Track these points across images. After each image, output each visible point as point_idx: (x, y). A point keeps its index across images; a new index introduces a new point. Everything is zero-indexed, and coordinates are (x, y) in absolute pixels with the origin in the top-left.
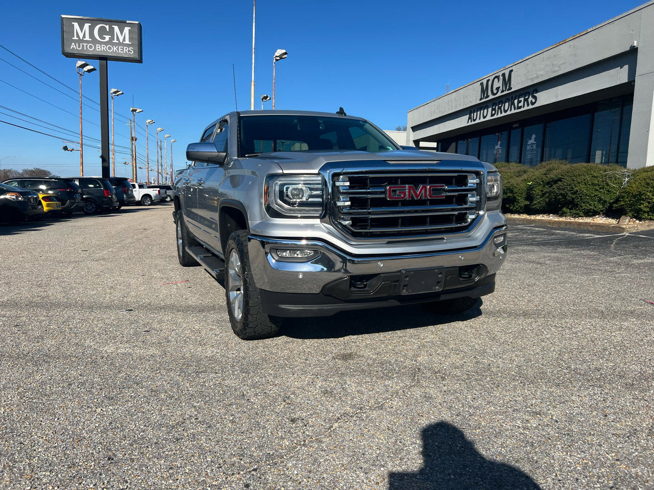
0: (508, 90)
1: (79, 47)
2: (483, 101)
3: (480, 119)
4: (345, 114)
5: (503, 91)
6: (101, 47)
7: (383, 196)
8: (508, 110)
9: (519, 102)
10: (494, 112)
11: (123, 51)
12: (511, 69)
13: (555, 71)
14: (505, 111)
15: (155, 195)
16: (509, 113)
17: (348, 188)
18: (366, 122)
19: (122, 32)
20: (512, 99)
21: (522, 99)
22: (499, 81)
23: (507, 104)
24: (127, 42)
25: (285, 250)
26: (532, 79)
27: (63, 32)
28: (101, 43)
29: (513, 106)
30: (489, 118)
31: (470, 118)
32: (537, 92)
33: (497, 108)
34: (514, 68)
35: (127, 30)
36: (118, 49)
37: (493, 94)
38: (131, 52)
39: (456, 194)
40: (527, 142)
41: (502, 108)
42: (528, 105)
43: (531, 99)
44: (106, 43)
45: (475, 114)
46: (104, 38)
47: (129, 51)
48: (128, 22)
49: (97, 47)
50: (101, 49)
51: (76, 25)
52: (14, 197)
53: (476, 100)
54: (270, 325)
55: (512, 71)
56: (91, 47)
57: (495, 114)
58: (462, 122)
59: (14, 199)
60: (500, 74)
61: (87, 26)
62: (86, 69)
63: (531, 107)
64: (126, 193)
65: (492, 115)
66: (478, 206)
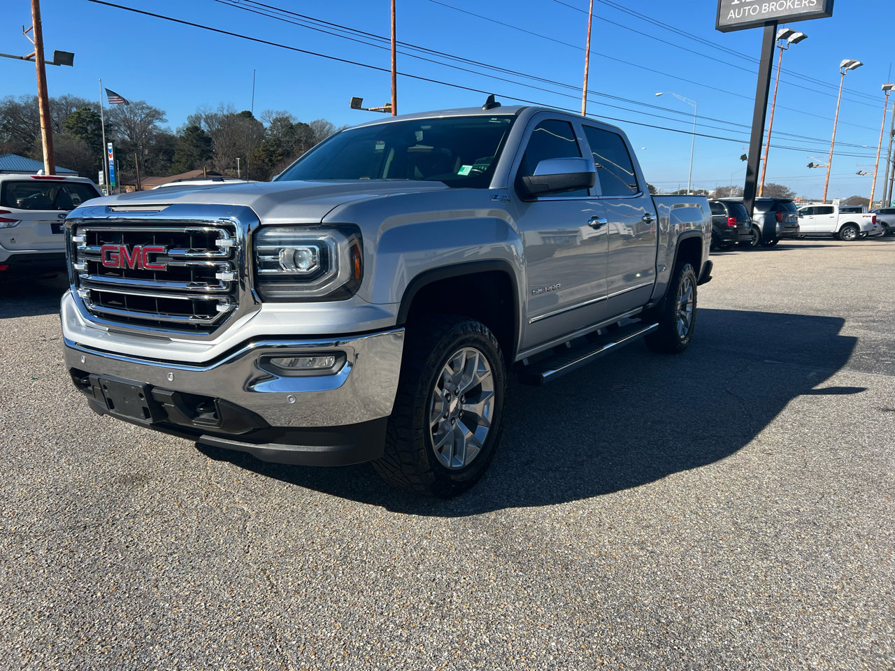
1: (739, 14)
6: (769, 7)
11: (800, 4)
15: (865, 224)
17: (85, 245)
28: (769, 1)
36: (793, 3)
50: (768, 10)
56: (754, 10)
62: (791, 39)
64: (780, 222)
66: (235, 291)
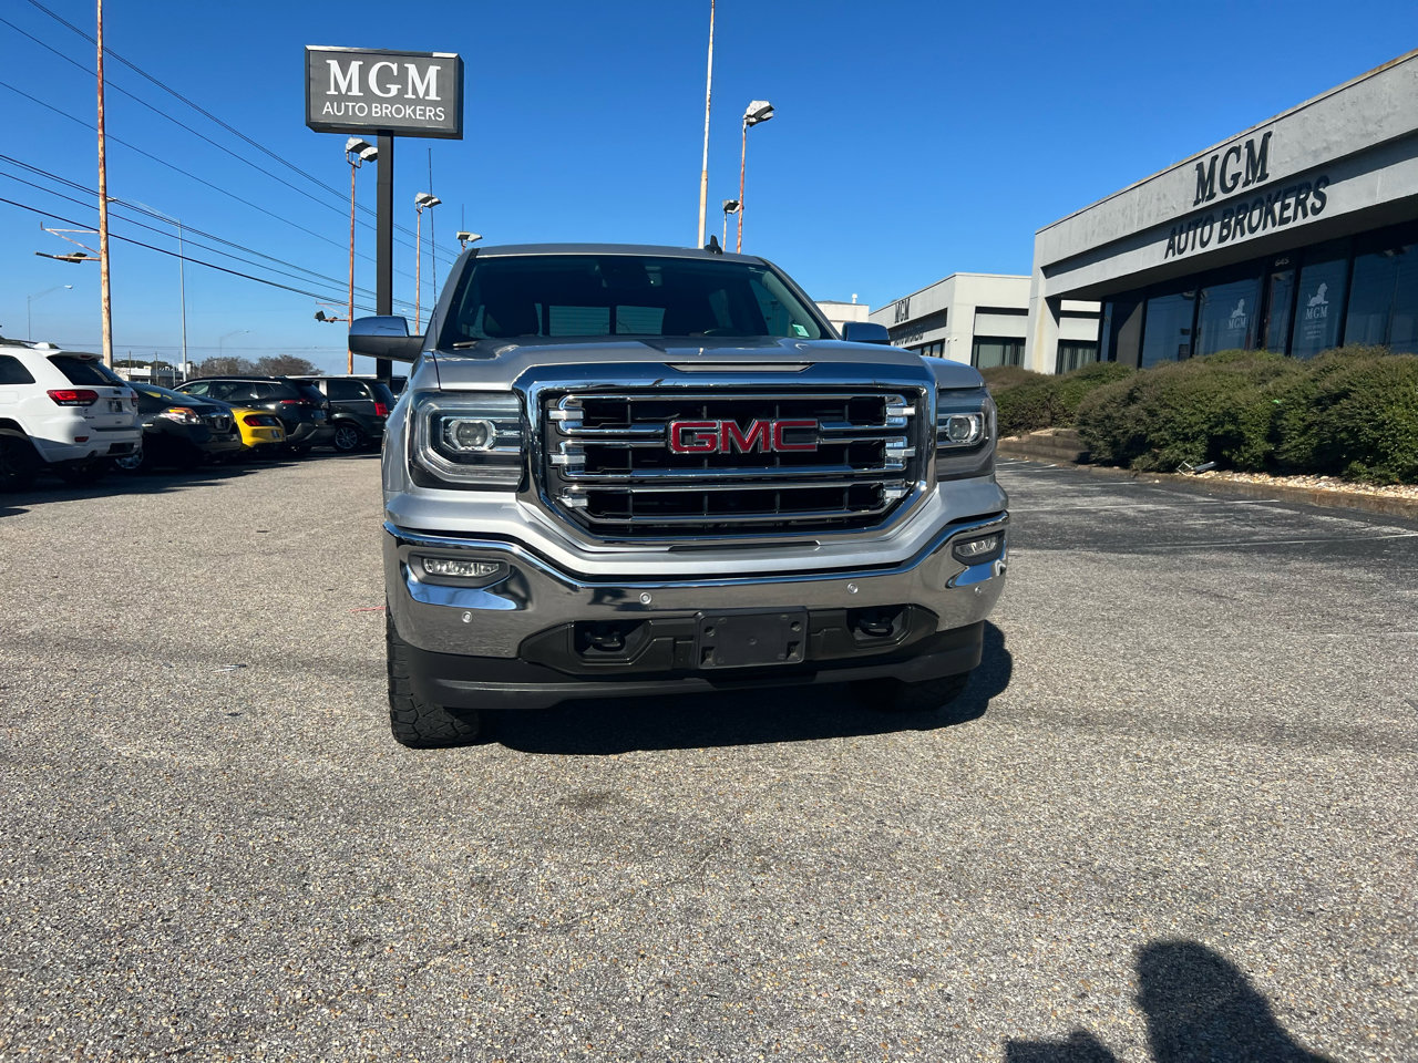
0: (1260, 179)
1: (339, 111)
2: (1201, 206)
3: (1193, 248)
4: (720, 251)
5: (1246, 183)
6: (381, 110)
7: (662, 444)
8: (1259, 228)
9: (1285, 207)
10: (1225, 232)
11: (424, 115)
12: (1267, 130)
13: (1369, 135)
14: (1253, 230)
16: (1260, 233)
17: (579, 424)
18: (767, 267)
19: (422, 75)
20: (1269, 200)
21: (1292, 201)
22: (1238, 160)
23: (1256, 213)
24: (433, 96)
25: (443, 560)
26: (1316, 154)
27: (308, 80)
28: (381, 101)
29: (1269, 217)
30: (1213, 245)
31: (1170, 247)
32: (1327, 183)
33: (1233, 223)
34: (1273, 128)
35: (433, 71)
36: (414, 111)
37: (1225, 189)
38: (440, 117)
39: (849, 441)
40: (1308, 300)
41: (1246, 222)
42: (1305, 215)
43: (1311, 200)
44: (391, 101)
45: (1184, 236)
46: (388, 91)
47: (437, 116)
48: (435, 55)
49: (374, 110)
50: (380, 113)
51: (334, 65)
52: (183, 417)
53: (1186, 202)
54: (448, 720)
55: (1269, 135)
56: (361, 109)
57: (1227, 236)
58: (1152, 256)
59: (181, 420)
60: (1243, 143)
61: (355, 66)
62: (364, 154)
63: (1311, 219)
65: (1222, 239)
66: (912, 469)
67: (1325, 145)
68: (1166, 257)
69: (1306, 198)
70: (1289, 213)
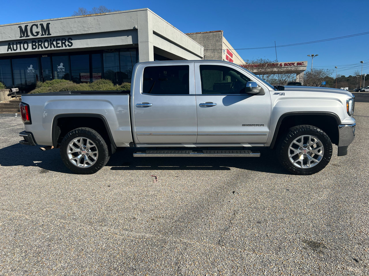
0: (48, 35)
2: (23, 38)
3: (21, 49)
5: (42, 35)
8: (46, 47)
9: (57, 44)
10: (34, 47)
12: (48, 22)
13: (85, 31)
16: (49, 49)
20: (50, 41)
21: (60, 42)
22: (37, 28)
23: (46, 44)
26: (68, 32)
29: (52, 45)
30: (30, 50)
31: (9, 48)
32: (72, 40)
33: (37, 44)
34: (50, 22)
40: (56, 67)
41: (43, 45)
42: (66, 46)
43: (67, 43)
45: (15, 46)
53: (16, 37)
55: (49, 23)
57: (36, 48)
60: (39, 24)
63: (68, 48)
65: (33, 49)
67: (71, 30)
68: (8, 51)
69: (65, 42)
70: (60, 45)
